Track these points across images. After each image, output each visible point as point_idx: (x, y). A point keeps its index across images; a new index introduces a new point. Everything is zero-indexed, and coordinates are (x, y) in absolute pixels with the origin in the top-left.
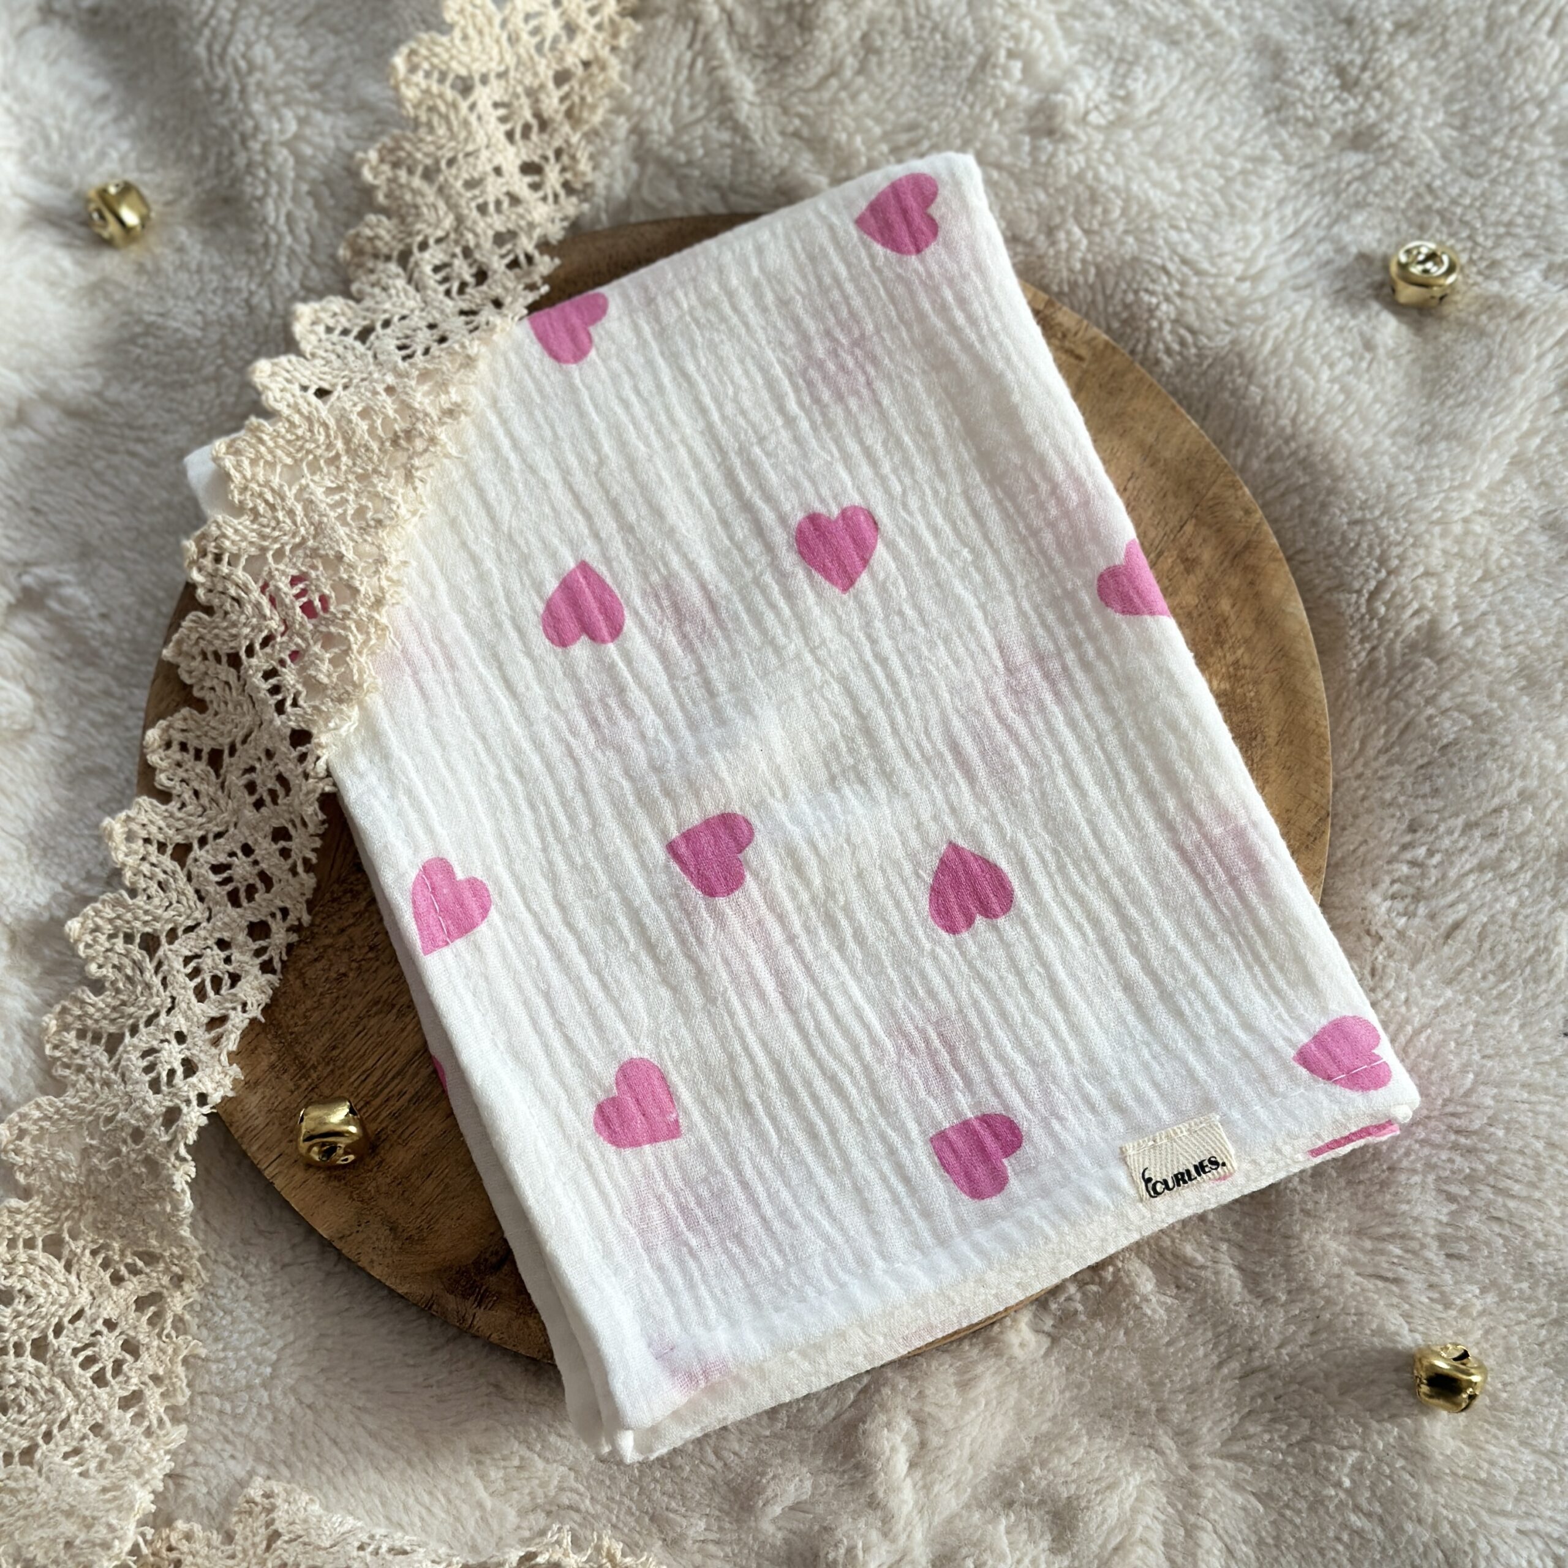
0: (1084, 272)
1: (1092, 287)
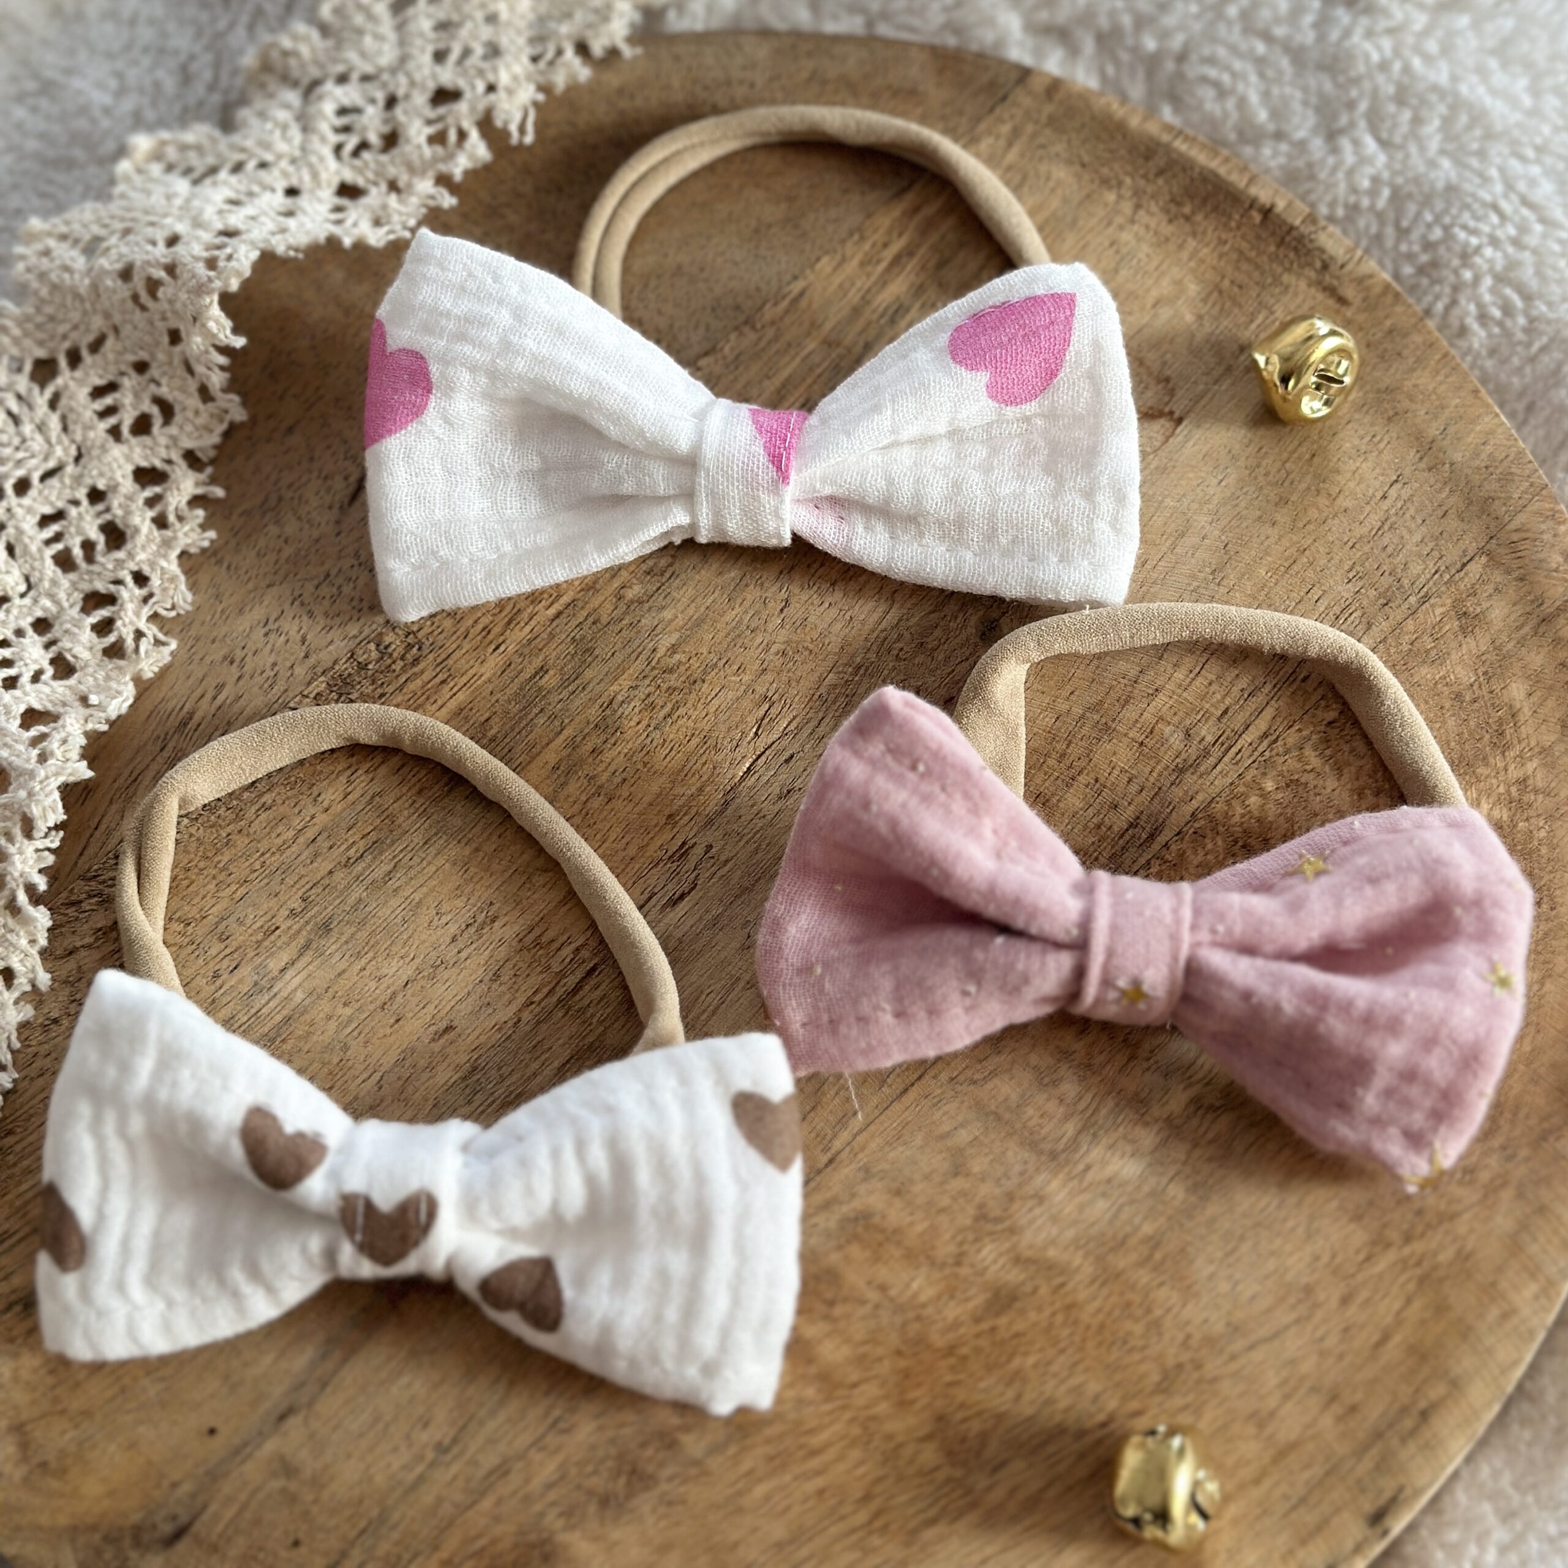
0: (1373, 193)
1: (1380, 216)
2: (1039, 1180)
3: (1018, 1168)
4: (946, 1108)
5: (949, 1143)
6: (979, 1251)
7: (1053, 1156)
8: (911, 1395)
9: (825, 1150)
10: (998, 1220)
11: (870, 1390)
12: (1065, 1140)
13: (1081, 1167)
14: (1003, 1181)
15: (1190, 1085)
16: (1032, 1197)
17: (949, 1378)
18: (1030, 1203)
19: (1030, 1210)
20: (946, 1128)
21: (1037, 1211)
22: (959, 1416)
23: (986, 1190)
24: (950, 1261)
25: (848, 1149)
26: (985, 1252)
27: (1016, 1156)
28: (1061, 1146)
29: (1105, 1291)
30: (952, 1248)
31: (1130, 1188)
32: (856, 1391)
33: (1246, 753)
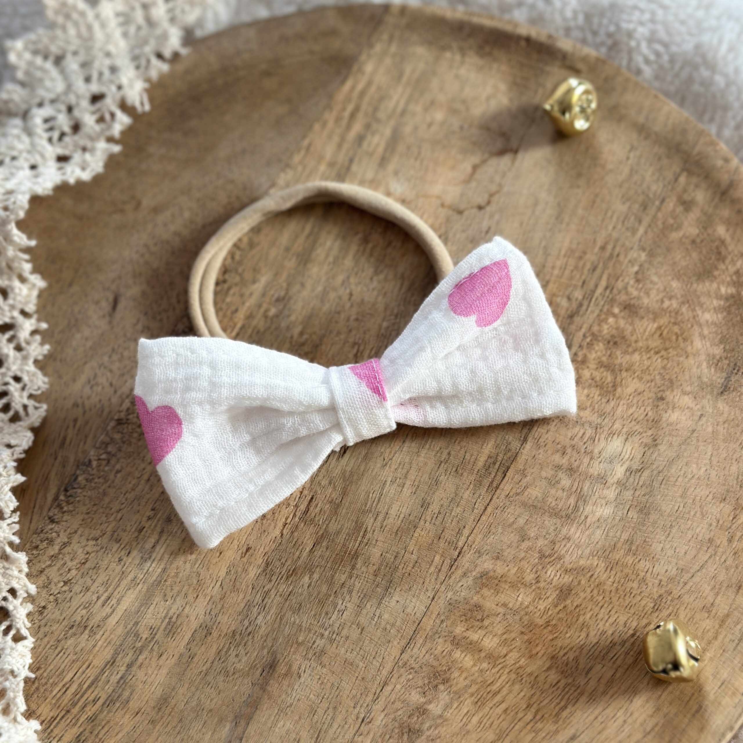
2: (564, 531)
3: (553, 528)
4: (508, 510)
5: (515, 526)
6: (546, 573)
7: (568, 516)
8: (534, 652)
9: (456, 548)
10: (550, 556)
11: (514, 655)
12: (571, 507)
13: (583, 518)
14: (547, 537)
15: (624, 463)
16: (563, 539)
17: (551, 637)
18: (564, 543)
19: (565, 546)
20: (512, 520)
21: (568, 545)
22: (562, 653)
23: (540, 543)
24: (534, 582)
25: (466, 545)
26: (549, 573)
27: (550, 523)
28: (570, 511)
29: (613, 572)
30: (533, 576)
31: (610, 520)
32: (507, 657)
33: (600, 298)
